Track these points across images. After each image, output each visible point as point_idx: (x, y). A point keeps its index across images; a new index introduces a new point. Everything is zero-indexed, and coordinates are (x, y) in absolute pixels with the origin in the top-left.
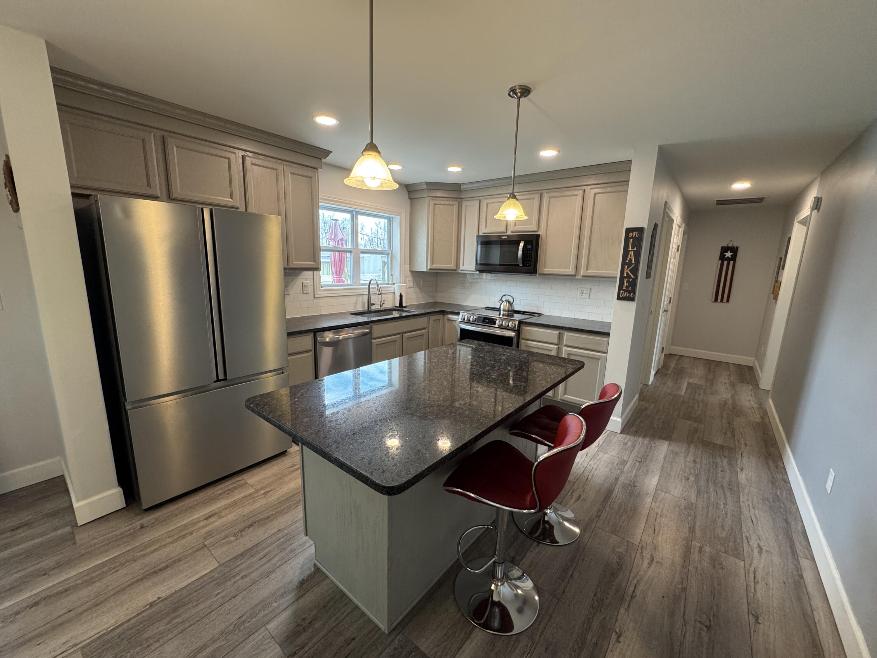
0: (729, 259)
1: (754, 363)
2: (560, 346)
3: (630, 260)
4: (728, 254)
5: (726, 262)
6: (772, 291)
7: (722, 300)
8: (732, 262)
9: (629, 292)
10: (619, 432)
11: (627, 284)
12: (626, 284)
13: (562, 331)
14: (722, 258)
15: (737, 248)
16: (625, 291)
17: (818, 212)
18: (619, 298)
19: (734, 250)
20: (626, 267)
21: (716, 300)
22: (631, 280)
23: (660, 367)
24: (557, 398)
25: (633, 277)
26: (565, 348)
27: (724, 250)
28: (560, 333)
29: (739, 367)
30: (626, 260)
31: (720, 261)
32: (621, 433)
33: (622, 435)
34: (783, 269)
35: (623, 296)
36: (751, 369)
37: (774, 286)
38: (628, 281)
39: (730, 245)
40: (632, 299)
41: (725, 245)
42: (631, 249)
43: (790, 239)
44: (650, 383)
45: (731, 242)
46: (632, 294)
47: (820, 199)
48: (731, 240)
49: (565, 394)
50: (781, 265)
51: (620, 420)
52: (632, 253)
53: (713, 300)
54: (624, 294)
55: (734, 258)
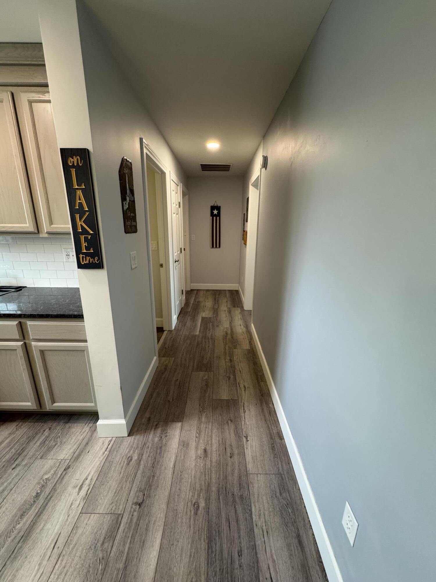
0: (216, 216)
1: (238, 287)
2: (27, 341)
3: (81, 204)
4: (215, 212)
5: (215, 218)
6: (242, 238)
7: (216, 247)
8: (218, 218)
9: (92, 256)
10: (127, 436)
11: (86, 244)
12: (84, 244)
13: (22, 320)
14: (212, 215)
15: (220, 207)
16: (86, 254)
17: (266, 169)
18: (80, 266)
19: (218, 208)
20: (77, 216)
21: (213, 247)
22: (89, 237)
23: (183, 306)
24: (46, 408)
25: (92, 232)
26: (33, 343)
27: (213, 208)
28: (20, 322)
29: (231, 291)
30: (75, 206)
31: (211, 217)
32: (129, 436)
33: (130, 438)
34: (247, 221)
35: (85, 262)
36: (237, 292)
37: (243, 235)
38: (86, 239)
39: (216, 205)
40: (99, 266)
41: (213, 205)
42: (77, 187)
43: (248, 199)
44: (173, 328)
45: (216, 203)
46: (96, 258)
47: (266, 158)
48: (216, 201)
49: (53, 402)
50: (245, 219)
51: (123, 422)
52: (79, 193)
53: (211, 247)
54: (86, 260)
55: (219, 215)
